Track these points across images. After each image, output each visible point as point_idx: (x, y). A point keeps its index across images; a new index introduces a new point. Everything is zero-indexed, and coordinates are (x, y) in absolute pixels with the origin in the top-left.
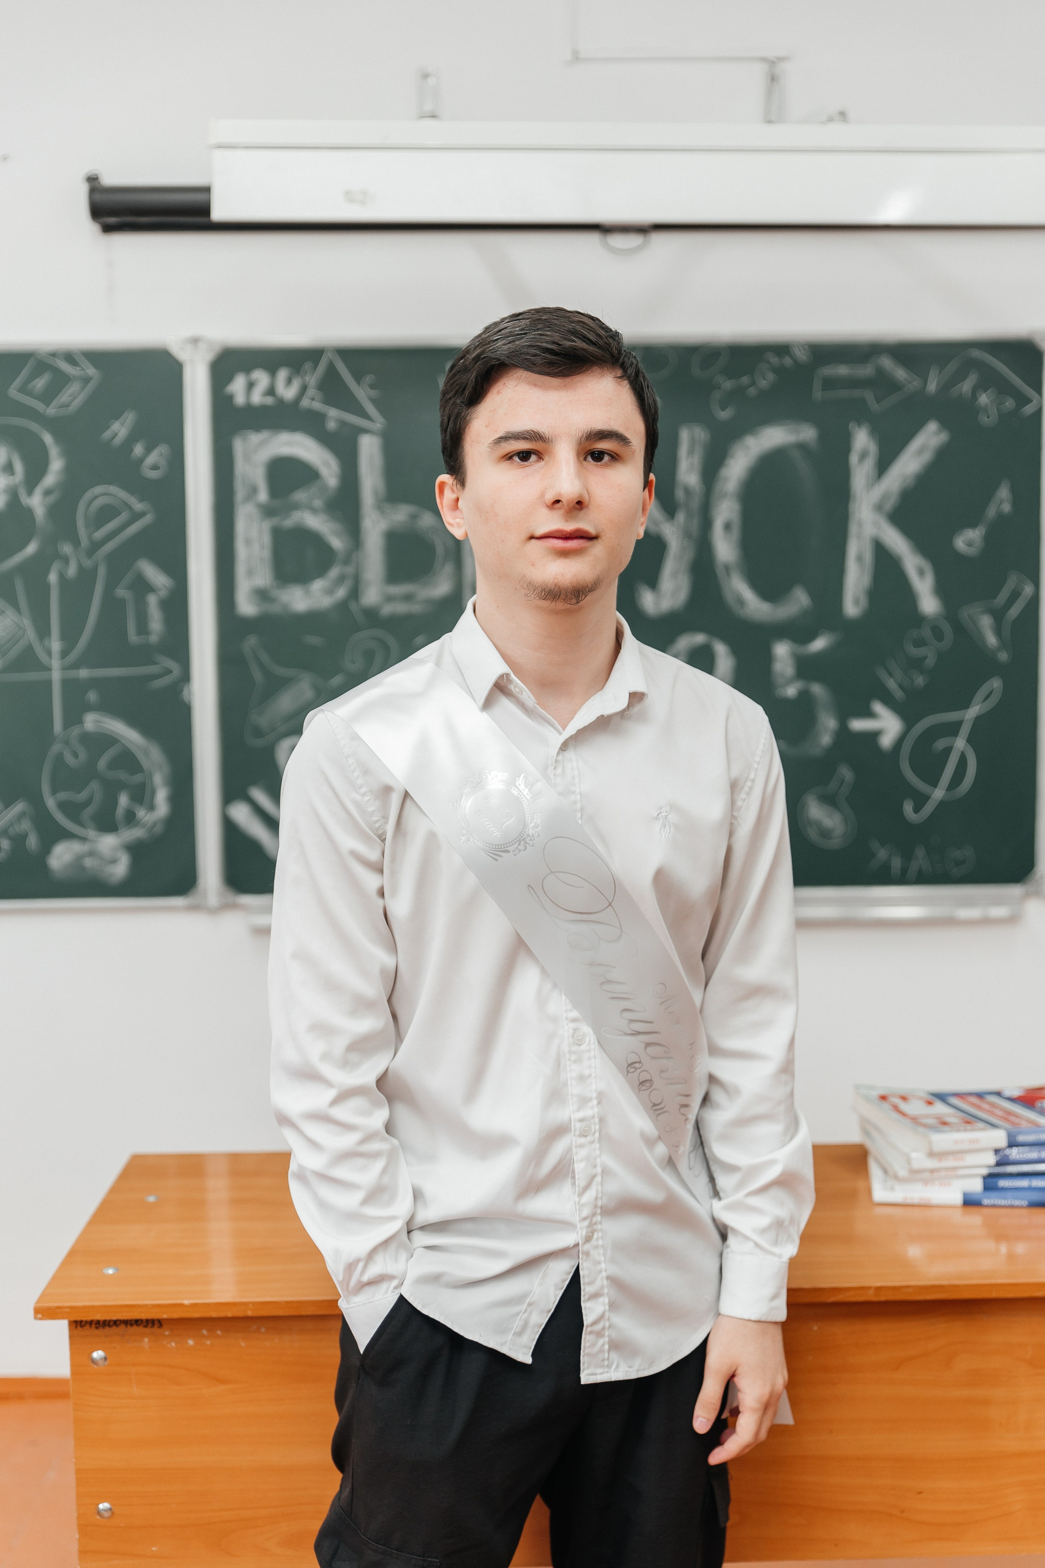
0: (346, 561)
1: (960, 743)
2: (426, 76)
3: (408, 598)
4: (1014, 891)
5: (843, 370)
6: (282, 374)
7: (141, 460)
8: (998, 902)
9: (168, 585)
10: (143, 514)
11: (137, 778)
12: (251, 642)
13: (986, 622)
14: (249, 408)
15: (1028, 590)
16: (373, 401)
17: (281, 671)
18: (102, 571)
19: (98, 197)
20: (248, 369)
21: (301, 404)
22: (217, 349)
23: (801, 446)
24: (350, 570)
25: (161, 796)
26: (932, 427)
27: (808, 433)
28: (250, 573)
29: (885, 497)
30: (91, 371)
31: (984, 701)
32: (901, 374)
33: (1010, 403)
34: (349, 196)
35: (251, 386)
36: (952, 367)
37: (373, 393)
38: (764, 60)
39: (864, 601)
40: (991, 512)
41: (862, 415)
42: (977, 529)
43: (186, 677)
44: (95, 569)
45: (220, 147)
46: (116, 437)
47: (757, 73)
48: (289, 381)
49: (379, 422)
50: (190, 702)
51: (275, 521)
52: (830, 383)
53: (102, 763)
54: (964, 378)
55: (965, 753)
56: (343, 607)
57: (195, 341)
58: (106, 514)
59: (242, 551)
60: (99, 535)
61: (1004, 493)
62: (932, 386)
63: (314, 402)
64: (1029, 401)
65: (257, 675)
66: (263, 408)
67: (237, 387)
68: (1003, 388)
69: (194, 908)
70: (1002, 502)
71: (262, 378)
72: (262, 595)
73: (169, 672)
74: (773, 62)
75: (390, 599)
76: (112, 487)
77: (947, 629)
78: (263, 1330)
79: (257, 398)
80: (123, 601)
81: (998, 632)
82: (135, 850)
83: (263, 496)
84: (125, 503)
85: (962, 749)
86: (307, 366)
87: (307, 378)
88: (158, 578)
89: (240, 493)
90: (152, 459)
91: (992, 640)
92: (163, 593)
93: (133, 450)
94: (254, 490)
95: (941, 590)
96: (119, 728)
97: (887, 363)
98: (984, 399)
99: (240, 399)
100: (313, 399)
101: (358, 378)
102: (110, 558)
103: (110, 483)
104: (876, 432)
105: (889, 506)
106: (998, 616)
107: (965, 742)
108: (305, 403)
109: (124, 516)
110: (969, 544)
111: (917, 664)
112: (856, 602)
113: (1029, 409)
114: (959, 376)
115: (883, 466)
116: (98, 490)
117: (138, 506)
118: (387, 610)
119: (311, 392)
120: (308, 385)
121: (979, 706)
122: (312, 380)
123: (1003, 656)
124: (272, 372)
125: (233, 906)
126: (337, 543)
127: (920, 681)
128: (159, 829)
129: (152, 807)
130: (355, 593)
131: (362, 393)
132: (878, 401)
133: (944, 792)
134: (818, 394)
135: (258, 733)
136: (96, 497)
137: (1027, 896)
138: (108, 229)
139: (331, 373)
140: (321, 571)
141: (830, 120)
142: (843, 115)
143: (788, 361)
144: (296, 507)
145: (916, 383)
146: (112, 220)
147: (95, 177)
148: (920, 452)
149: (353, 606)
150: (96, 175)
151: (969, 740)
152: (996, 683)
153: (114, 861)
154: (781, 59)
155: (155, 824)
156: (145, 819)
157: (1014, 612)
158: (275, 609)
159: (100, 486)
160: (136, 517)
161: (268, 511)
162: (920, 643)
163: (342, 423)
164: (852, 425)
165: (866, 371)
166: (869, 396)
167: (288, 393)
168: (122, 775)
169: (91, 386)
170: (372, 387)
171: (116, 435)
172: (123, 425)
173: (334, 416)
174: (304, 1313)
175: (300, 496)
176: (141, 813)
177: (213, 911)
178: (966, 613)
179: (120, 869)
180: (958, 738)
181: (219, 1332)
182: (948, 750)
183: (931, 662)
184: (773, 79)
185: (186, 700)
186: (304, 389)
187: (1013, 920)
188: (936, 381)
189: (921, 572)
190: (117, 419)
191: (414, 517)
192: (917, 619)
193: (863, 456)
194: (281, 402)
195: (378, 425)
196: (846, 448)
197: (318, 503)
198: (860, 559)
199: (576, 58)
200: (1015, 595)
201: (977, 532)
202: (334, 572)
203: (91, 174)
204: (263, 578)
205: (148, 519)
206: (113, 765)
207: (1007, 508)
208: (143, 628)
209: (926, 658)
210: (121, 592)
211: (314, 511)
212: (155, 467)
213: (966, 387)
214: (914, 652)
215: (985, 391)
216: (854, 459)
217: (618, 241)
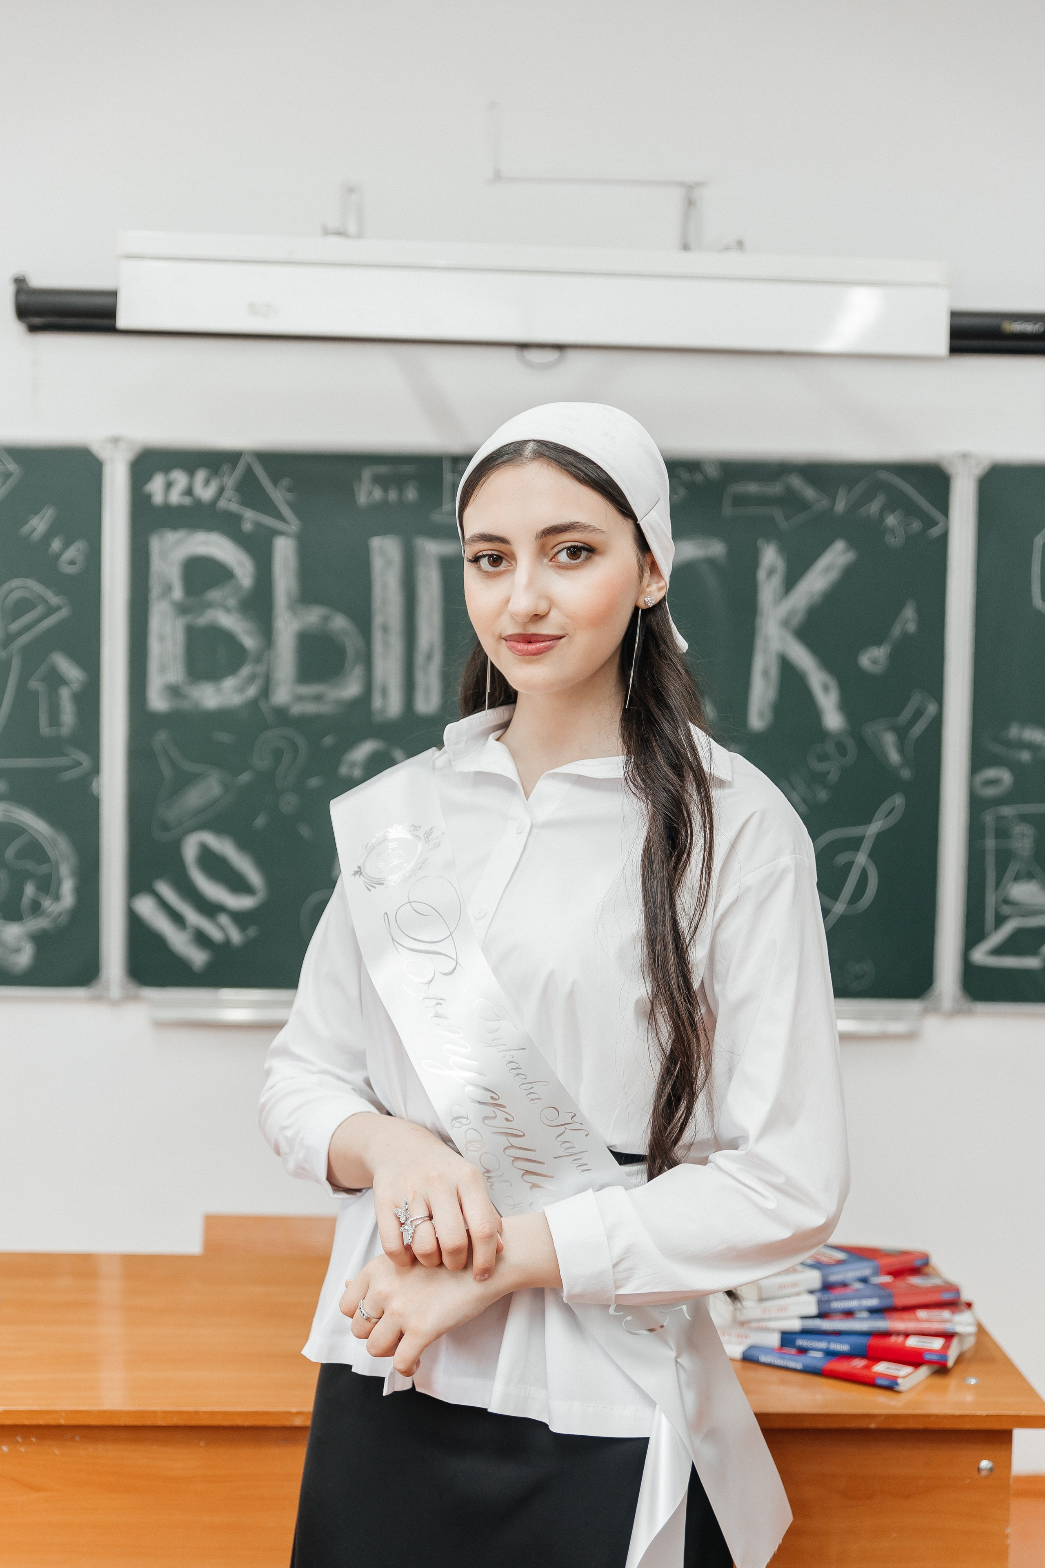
0: (258, 660)
1: (862, 859)
2: (351, 190)
3: (318, 698)
4: (913, 1006)
5: (752, 488)
6: (201, 475)
7: (58, 556)
8: (896, 1017)
9: (80, 679)
10: (59, 608)
11: (43, 869)
12: (161, 737)
13: (889, 740)
14: (167, 508)
15: (932, 709)
16: (290, 504)
17: (190, 767)
18: (16, 664)
19: (23, 298)
20: (167, 469)
21: (218, 505)
22: (137, 449)
23: (710, 561)
24: (261, 669)
25: (67, 888)
26: (839, 546)
27: (717, 549)
28: (163, 669)
29: (792, 613)
30: (12, 467)
31: (887, 816)
32: (810, 493)
33: (916, 525)
34: (253, 309)
35: (169, 485)
36: (860, 488)
37: (290, 496)
38: (682, 184)
39: (769, 715)
40: (896, 631)
41: (771, 533)
42: (882, 647)
43: (96, 770)
44: (9, 662)
45: (129, 257)
46: (35, 531)
47: (674, 198)
48: (207, 482)
49: (294, 525)
50: (98, 794)
51: (188, 619)
52: (740, 500)
53: (10, 853)
54: (872, 499)
55: (867, 869)
56: (253, 705)
57: (116, 441)
58: (22, 607)
59: (155, 647)
60: (15, 627)
61: (909, 613)
62: (840, 506)
63: (231, 503)
64: (936, 523)
65: (167, 771)
66: (180, 508)
67: (156, 486)
68: (910, 510)
69: (97, 999)
70: (906, 622)
71: (180, 478)
72: (174, 691)
73: (79, 764)
74: (691, 187)
75: (300, 698)
76: (28, 580)
77: (850, 744)
78: (77, 1438)
79: (175, 497)
80: (36, 694)
81: (901, 749)
82: (40, 940)
83: (178, 594)
84: (42, 597)
85: (863, 864)
86: (225, 468)
87: (225, 479)
88: (72, 672)
89: (155, 590)
90: (71, 553)
91: (894, 757)
92: (76, 686)
93: (51, 545)
94: (168, 588)
95: (846, 706)
96: (28, 818)
97: (796, 482)
98: (891, 520)
99: (158, 498)
100: (230, 501)
101: (275, 481)
102: (25, 650)
103: (27, 577)
104: (784, 549)
105: (796, 621)
106: (902, 733)
107: (867, 856)
108: (222, 504)
109: (40, 610)
110: (874, 662)
111: (819, 779)
112: (761, 715)
113: (935, 532)
114: (867, 498)
115: (790, 582)
116: (15, 583)
117: (54, 600)
118: (297, 709)
119: (229, 493)
120: (226, 486)
121: (881, 821)
122: (230, 481)
123: (906, 774)
124: (191, 472)
125: (135, 998)
126: (249, 642)
127: (823, 795)
128: (63, 920)
129: (57, 898)
130: (266, 692)
131: (278, 496)
132: (787, 518)
133: (845, 906)
134: (727, 510)
135: (166, 827)
136: (13, 590)
137: (926, 1012)
138: (33, 329)
139: (249, 475)
140: (233, 668)
141: (727, 248)
142: (740, 244)
143: (698, 478)
144: (210, 605)
145: (825, 503)
146: (37, 321)
147: (23, 278)
148: (827, 570)
149: (263, 705)
150: (24, 277)
151: (872, 855)
152: (898, 800)
153: (18, 950)
154: (700, 184)
155: (60, 914)
156: (50, 909)
157: (918, 729)
158: (185, 705)
159: (17, 579)
160: (51, 610)
161: (182, 609)
162: (823, 758)
163: (258, 525)
164: (760, 542)
165: (775, 489)
166: (778, 514)
167: (206, 493)
168: (29, 865)
169: (11, 482)
170: (289, 490)
171: (35, 529)
172: (42, 520)
173: (250, 518)
174: (116, 1423)
175: (214, 595)
176: (47, 903)
177: (114, 1003)
178: (869, 730)
179: (24, 958)
180: (859, 853)
181: (33, 1440)
182: (850, 865)
183: (834, 776)
184: (690, 203)
185: (95, 793)
186: (221, 490)
187: (910, 1036)
188: (845, 500)
189: (826, 688)
190: (36, 514)
191: (326, 619)
192: (820, 733)
193: (771, 572)
194: (198, 503)
195: (294, 527)
196: (754, 564)
197: (232, 602)
198: (766, 673)
199: (498, 177)
200: (919, 713)
201: (882, 650)
202: (246, 671)
203: (17, 276)
204: (176, 674)
205: (64, 613)
206: (21, 855)
207: (912, 627)
208: (55, 720)
209: (829, 773)
210: (35, 684)
211: (228, 610)
212: (72, 563)
213: (874, 508)
214: (818, 766)
215: (893, 512)
216: (762, 575)
217: (534, 356)
